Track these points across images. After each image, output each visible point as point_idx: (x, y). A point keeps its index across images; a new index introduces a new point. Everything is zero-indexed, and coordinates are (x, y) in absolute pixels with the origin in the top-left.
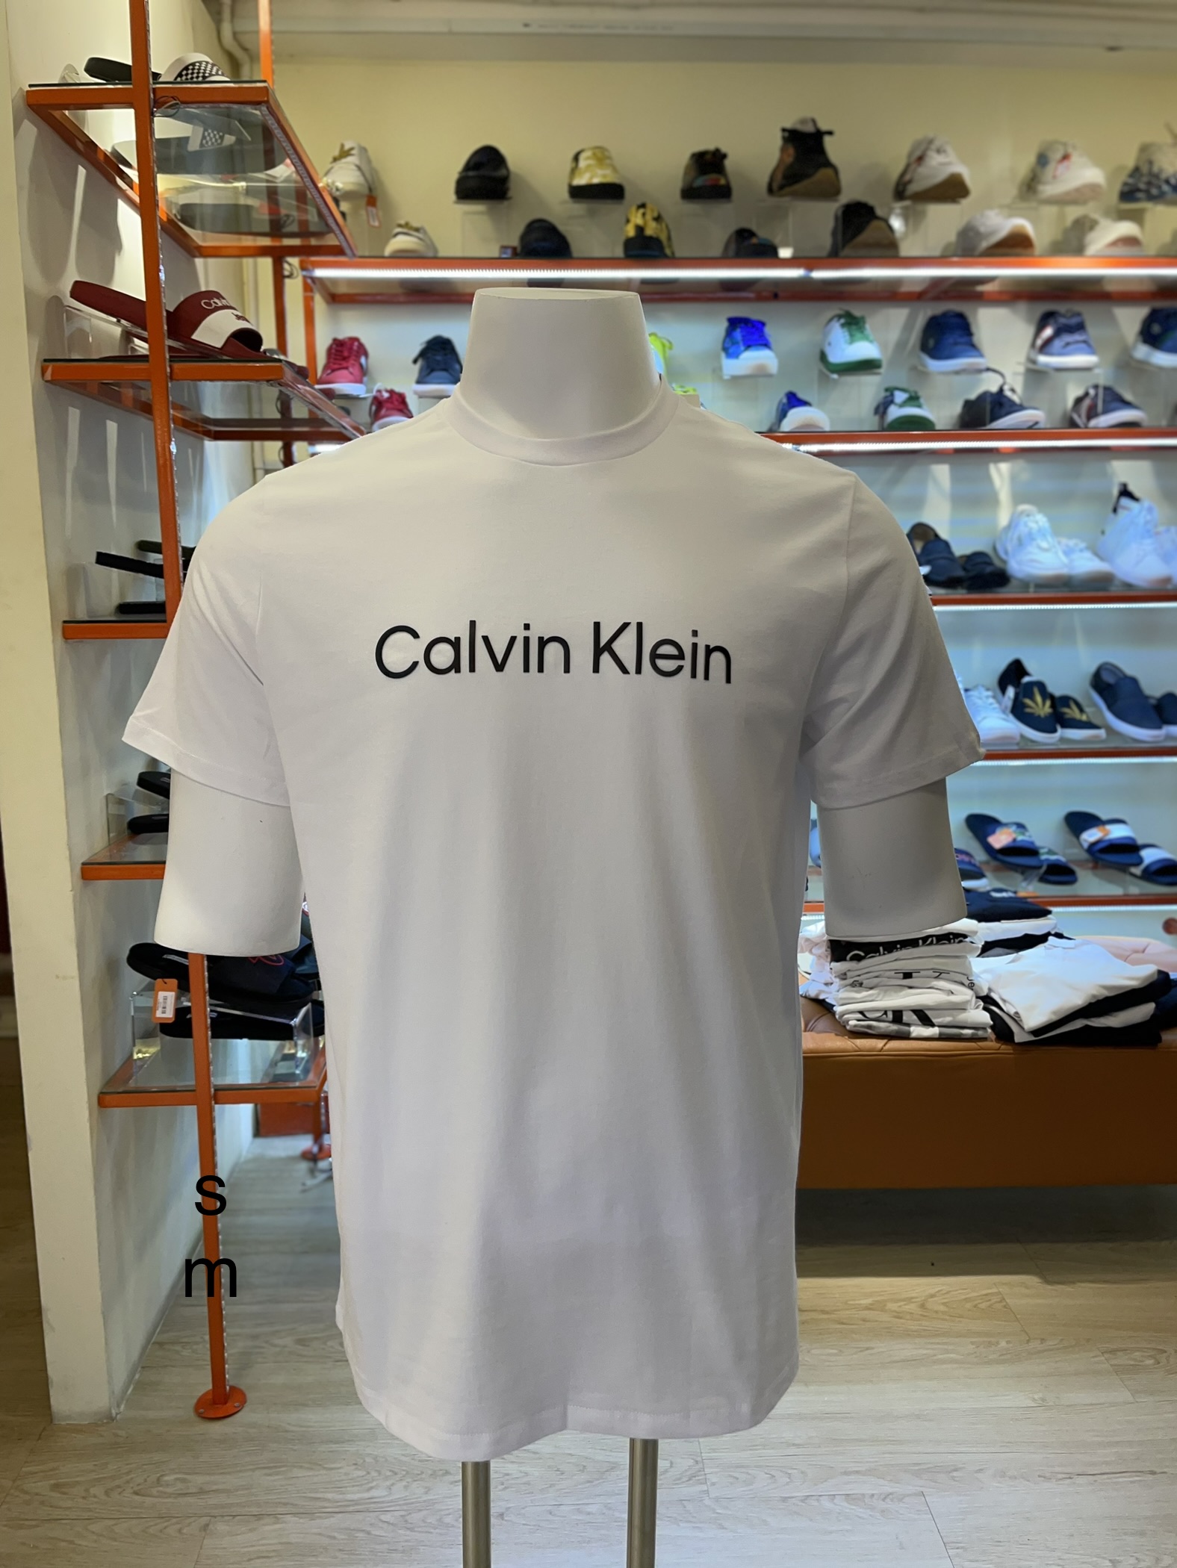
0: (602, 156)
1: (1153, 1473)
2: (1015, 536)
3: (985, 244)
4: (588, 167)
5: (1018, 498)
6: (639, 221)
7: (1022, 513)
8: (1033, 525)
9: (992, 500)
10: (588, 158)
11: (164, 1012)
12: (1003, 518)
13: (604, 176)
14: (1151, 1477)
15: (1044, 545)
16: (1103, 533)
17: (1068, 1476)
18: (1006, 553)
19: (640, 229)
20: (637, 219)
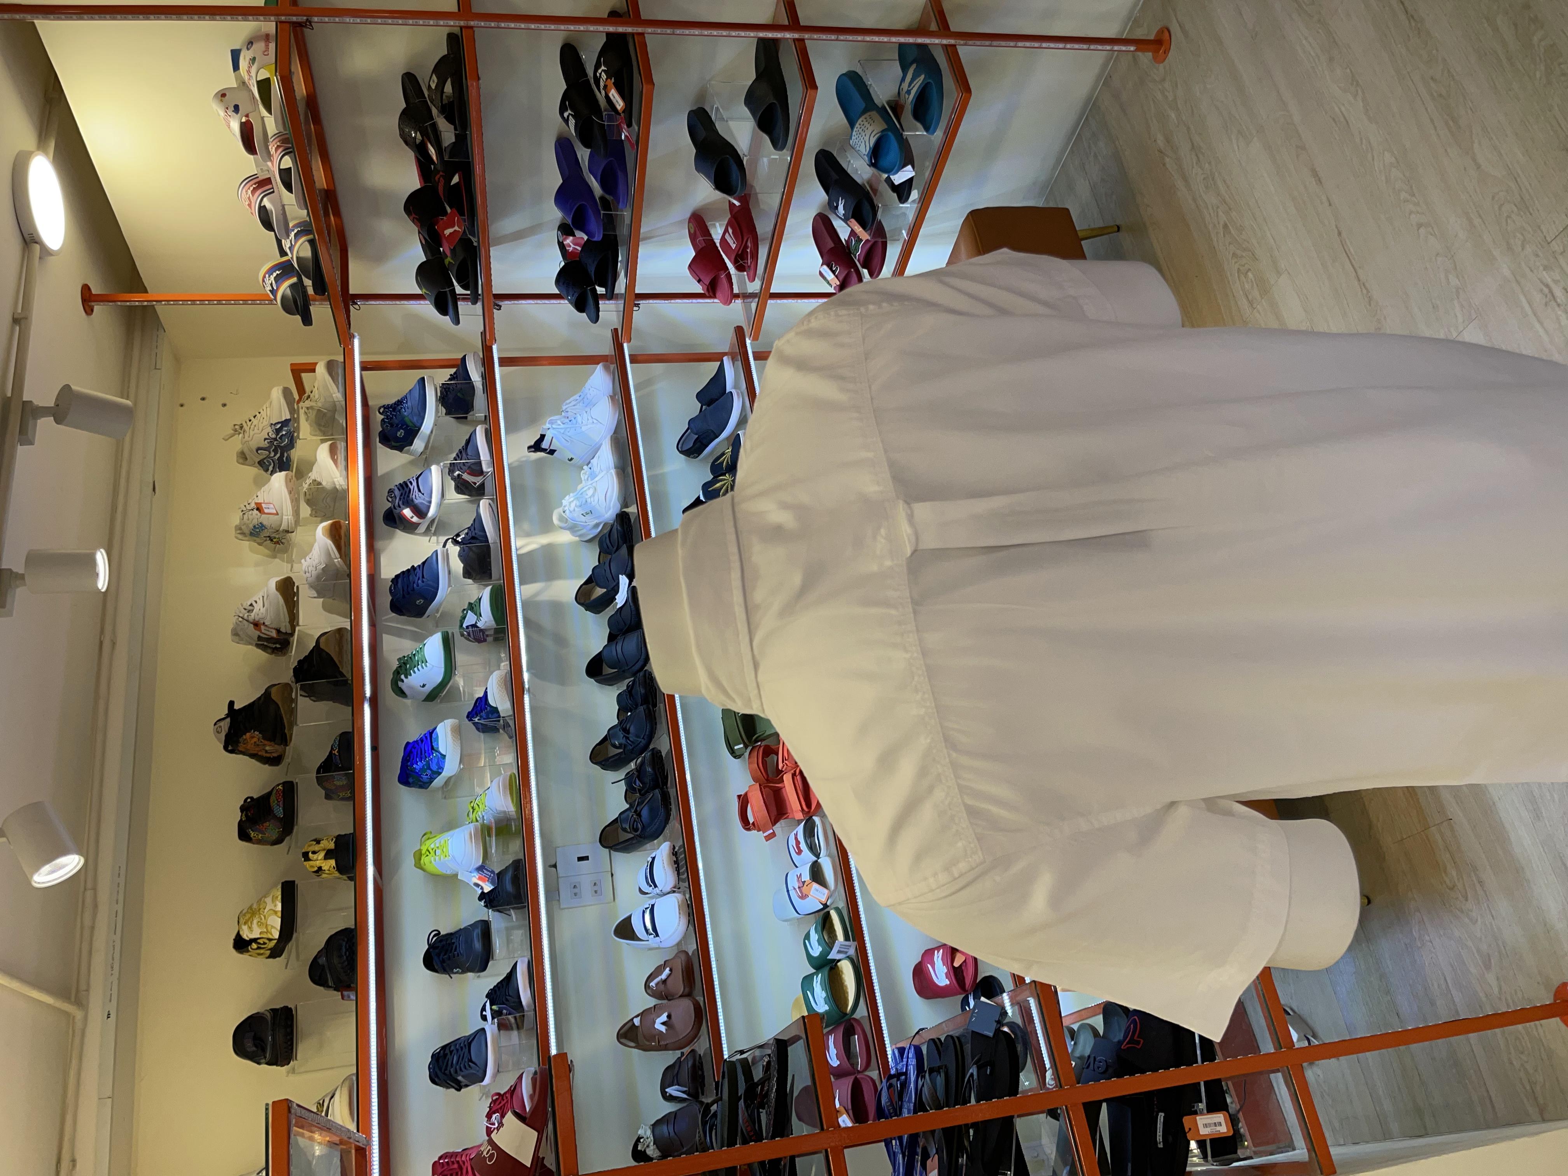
0: (251, 913)
1: (1340, 234)
2: (583, 519)
3: (338, 560)
4: (260, 924)
5: (546, 526)
6: (321, 855)
7: (561, 519)
8: (573, 505)
9: (549, 551)
10: (250, 928)
11: (1220, 1124)
12: (564, 538)
13: (274, 899)
14: (1344, 234)
15: (590, 492)
16: (571, 459)
17: (1363, 287)
18: (597, 525)
19: (329, 855)
20: (318, 860)
